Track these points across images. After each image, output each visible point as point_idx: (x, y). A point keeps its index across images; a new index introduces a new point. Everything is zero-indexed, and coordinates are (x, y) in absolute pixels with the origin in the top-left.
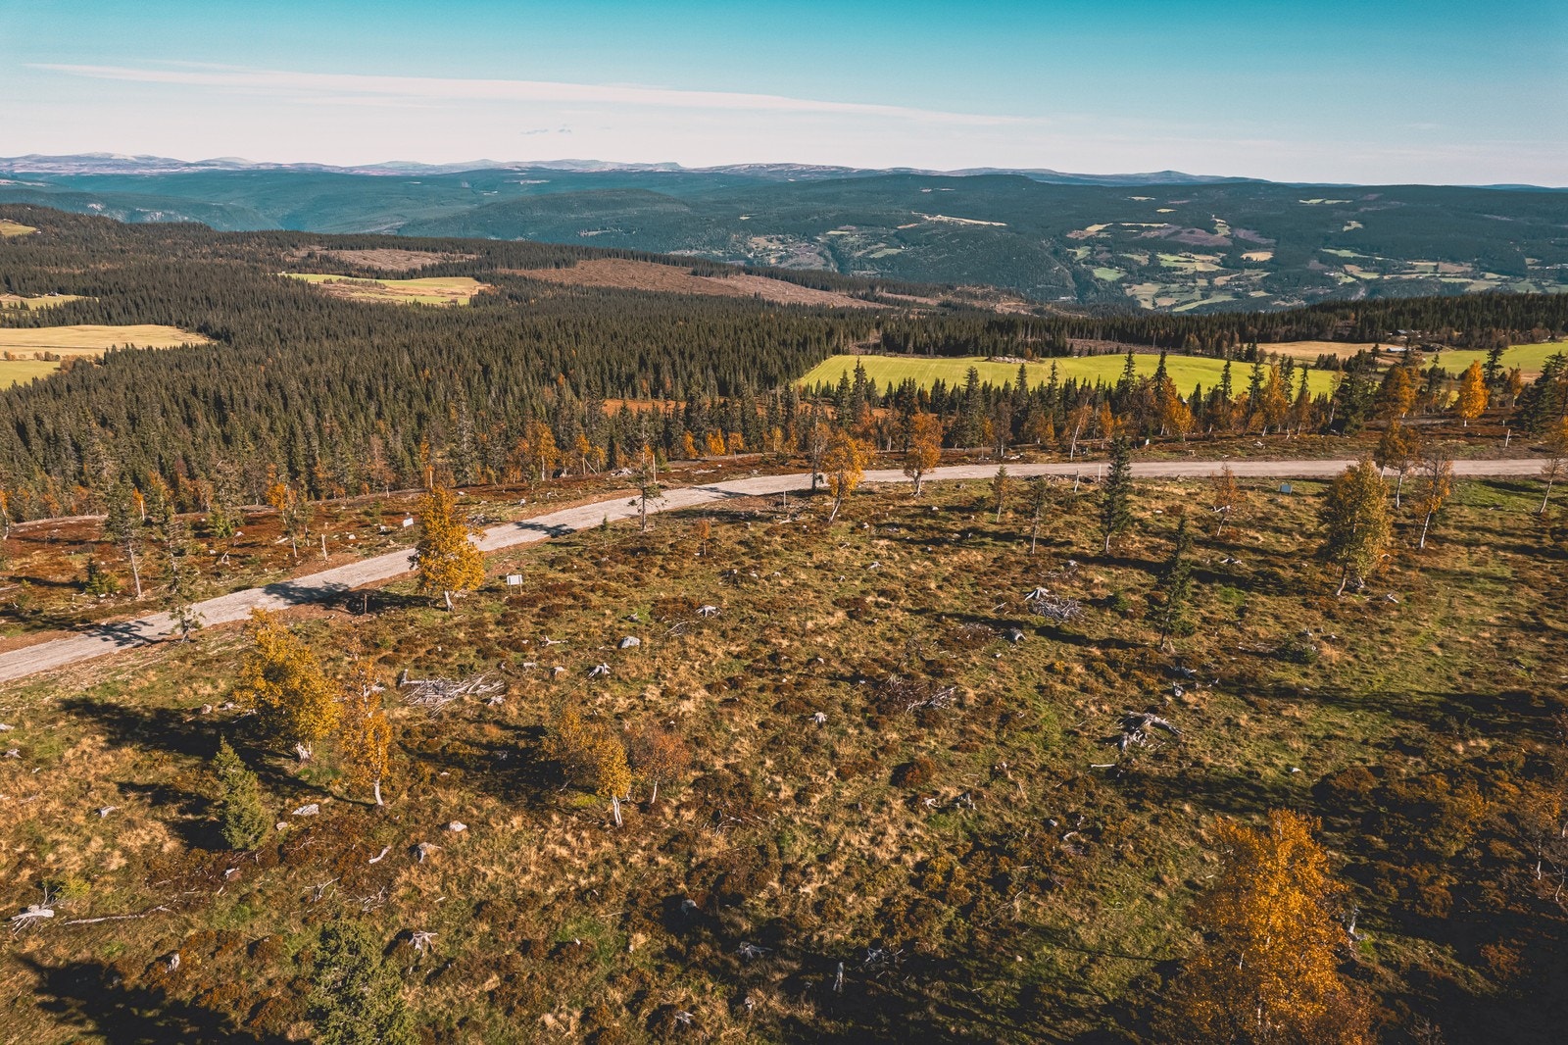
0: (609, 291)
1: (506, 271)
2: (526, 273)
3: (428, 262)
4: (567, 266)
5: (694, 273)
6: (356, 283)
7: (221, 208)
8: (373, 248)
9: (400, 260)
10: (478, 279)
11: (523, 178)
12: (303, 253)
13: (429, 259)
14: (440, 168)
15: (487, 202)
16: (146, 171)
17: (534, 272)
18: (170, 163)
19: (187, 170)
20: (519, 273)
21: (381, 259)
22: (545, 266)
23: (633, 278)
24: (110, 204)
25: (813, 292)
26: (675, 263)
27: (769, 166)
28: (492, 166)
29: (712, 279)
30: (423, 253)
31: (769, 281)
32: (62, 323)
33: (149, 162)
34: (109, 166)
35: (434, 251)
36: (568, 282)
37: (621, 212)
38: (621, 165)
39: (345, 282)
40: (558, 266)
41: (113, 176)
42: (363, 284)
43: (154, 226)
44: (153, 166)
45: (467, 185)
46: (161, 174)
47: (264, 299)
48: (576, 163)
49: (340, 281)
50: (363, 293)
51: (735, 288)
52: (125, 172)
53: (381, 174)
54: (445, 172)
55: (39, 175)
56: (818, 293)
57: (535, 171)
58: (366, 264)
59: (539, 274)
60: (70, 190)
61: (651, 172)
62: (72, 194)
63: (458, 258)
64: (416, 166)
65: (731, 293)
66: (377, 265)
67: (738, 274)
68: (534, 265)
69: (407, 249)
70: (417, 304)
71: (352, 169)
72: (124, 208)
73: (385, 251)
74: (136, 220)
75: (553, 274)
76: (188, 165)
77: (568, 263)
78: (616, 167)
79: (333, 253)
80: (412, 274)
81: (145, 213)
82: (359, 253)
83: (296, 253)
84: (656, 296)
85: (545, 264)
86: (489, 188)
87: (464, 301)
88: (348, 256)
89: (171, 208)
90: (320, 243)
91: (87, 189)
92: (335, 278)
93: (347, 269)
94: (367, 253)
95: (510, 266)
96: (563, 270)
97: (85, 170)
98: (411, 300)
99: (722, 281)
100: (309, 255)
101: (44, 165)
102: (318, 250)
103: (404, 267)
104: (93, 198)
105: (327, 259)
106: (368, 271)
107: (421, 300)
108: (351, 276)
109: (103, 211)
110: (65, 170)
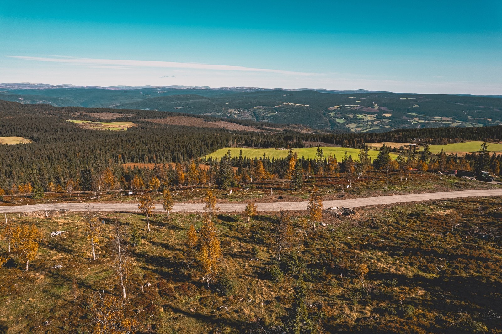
0: (175, 126)
1: (143, 120)
2: (150, 120)
3: (119, 117)
4: (164, 118)
5: (205, 121)
6: (92, 123)
7: (62, 100)
8: (102, 112)
9: (110, 116)
10: (133, 122)
11: (159, 91)
12: (79, 114)
13: (119, 116)
14: (134, 87)
15: (147, 98)
16: (40, 88)
17: (153, 120)
18: (48, 86)
19: (53, 88)
20: (147, 120)
21: (104, 116)
22: (156, 118)
23: (185, 122)
24: (26, 98)
25: (242, 126)
26: (199, 117)
27: (237, 88)
28: (150, 87)
29: (210, 122)
30: (117, 114)
31: (229, 123)
33: (41, 85)
34: (28, 86)
35: (121, 113)
36: (163, 123)
37: (188, 101)
38: (191, 87)
39: (89, 123)
40: (161, 118)
41: (29, 89)
42: (95, 124)
43: (39, 105)
45: (141, 93)
46: (44, 89)
47: (56, 128)
48: (177, 86)
49: (87, 123)
50: (93, 127)
51: (217, 125)
52: (33, 88)
53: (115, 89)
54: (135, 89)
55: (5, 89)
56: (244, 127)
57: (163, 89)
58: (97, 117)
59: (154, 121)
60: (14, 94)
61: (200, 89)
62: (13, 95)
63: (128, 116)
64: (126, 87)
65: (215, 127)
66: (101, 118)
67: (219, 121)
68: (153, 118)
69: (113, 113)
70: (109, 130)
71: (105, 88)
72: (30, 99)
73: (105, 113)
74: (35, 103)
75: (158, 121)
76: (54, 86)
77: (164, 117)
78: (189, 88)
79: (88, 114)
80: (112, 121)
81: (37, 101)
82: (97, 114)
83: (76, 114)
84: (190, 128)
85: (156, 117)
86: (148, 94)
87: (125, 129)
88: (93, 115)
89: (46, 100)
90: (85, 111)
91: (20, 94)
92: (85, 122)
93: (91, 119)
94: (99, 114)
95: (145, 118)
96: (162, 119)
97: (21, 88)
98: (107, 129)
99: (214, 123)
100: (81, 114)
101: (8, 86)
102: (84, 113)
103: (110, 119)
104: (20, 96)
105: (86, 116)
106: (98, 120)
107: (111, 129)
108: (92, 121)
109: (23, 100)
110: (14, 88)
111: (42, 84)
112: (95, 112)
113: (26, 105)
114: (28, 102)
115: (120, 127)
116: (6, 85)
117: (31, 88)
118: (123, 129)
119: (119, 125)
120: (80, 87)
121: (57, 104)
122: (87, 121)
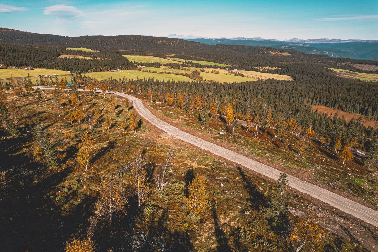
6: (349, 73)
7: (344, 52)
8: (365, 64)
9: (371, 68)
12: (344, 64)
16: (332, 42)
18: (339, 40)
19: (342, 42)
21: (365, 67)
24: (318, 50)
32: (271, 73)
34: (325, 41)
39: (347, 72)
41: (324, 44)
42: (352, 73)
43: (325, 55)
44: (333, 41)
46: (335, 43)
50: (348, 76)
52: (327, 43)
55: (309, 43)
58: (358, 67)
60: (312, 47)
66: (360, 68)
70: (359, 80)
72: (321, 51)
73: (368, 65)
74: (322, 54)
76: (343, 41)
79: (352, 65)
80: (370, 72)
81: (325, 52)
82: (360, 65)
83: (342, 64)
87: (377, 81)
88: (357, 66)
89: (330, 51)
91: (316, 47)
92: (344, 71)
93: (351, 68)
94: (362, 65)
97: (319, 42)
100: (345, 65)
101: (311, 41)
102: (349, 63)
103: (370, 70)
104: (314, 48)
105: (349, 66)
106: (357, 70)
107: (361, 79)
108: (351, 71)
109: (316, 51)
110: (315, 42)
111: (335, 39)
112: (359, 64)
113: (316, 56)
114: (319, 53)
115: (374, 78)
116: (311, 40)
117: (326, 43)
118: (375, 81)
119: (373, 77)
120: (366, 41)
121: (338, 55)
122: (345, 70)
